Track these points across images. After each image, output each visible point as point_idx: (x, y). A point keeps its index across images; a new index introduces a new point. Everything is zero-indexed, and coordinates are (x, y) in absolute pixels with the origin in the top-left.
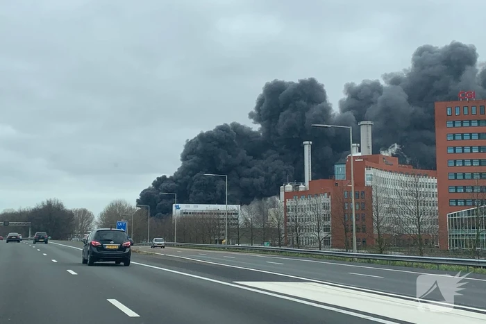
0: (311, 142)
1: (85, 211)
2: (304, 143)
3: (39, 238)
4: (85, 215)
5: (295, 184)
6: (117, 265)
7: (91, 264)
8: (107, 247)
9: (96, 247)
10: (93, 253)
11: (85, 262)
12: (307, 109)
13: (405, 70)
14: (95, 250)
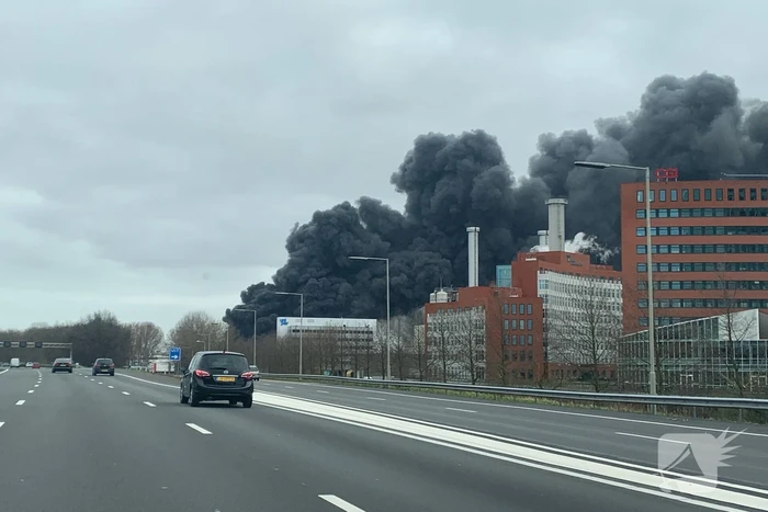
0: (478, 229)
1: (150, 326)
2: (469, 229)
3: (102, 368)
4: (149, 332)
5: (452, 290)
6: (232, 405)
7: (195, 404)
8: (219, 379)
9: (203, 378)
10: (199, 387)
11: (184, 400)
12: (476, 173)
13: (629, 113)
14: (201, 383)
